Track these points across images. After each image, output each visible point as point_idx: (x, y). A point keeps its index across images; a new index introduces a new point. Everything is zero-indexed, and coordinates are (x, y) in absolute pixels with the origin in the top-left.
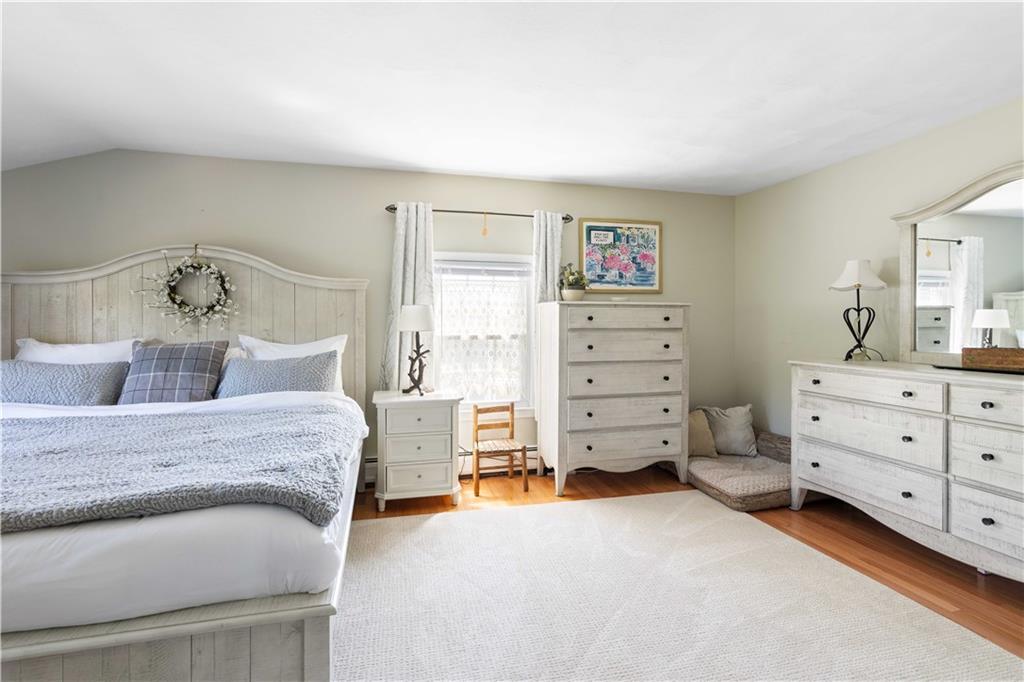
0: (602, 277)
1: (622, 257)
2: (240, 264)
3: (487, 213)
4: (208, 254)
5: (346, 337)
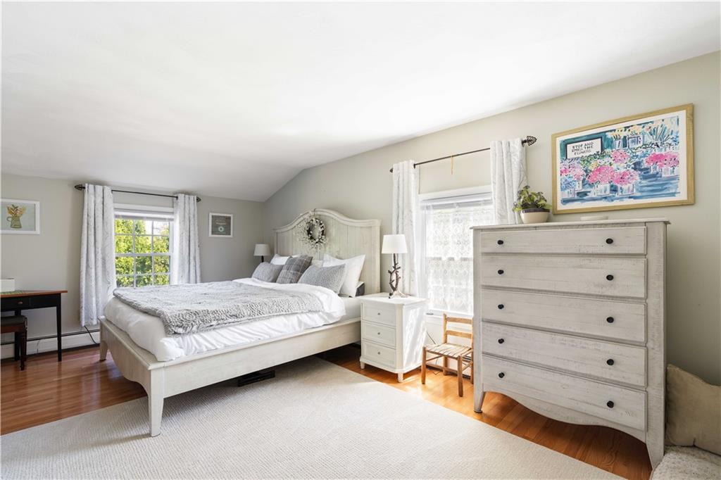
0: (585, 194)
1: (614, 166)
2: (329, 217)
3: (453, 156)
4: (319, 213)
5: (364, 256)
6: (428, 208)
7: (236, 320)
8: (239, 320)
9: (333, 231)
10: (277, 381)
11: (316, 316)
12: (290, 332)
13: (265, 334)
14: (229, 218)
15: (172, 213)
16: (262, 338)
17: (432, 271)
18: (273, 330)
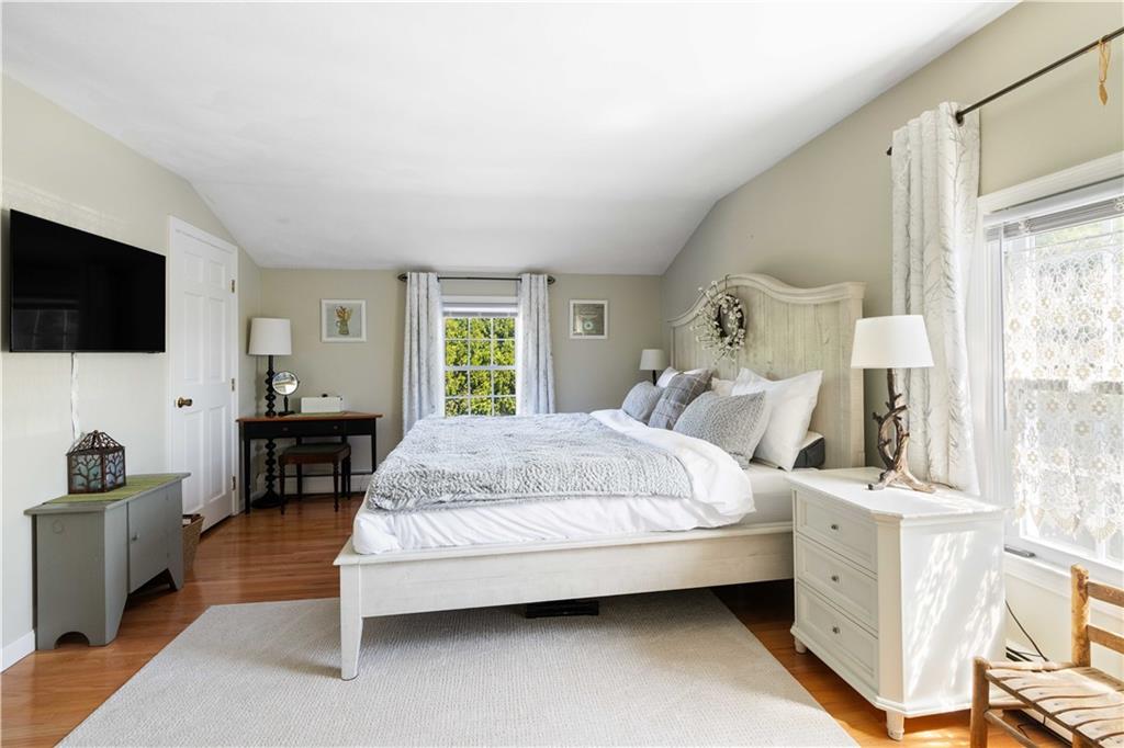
2: (753, 288)
3: (1105, 40)
4: (735, 283)
5: (821, 372)
6: (1009, 231)
7: (489, 496)
8: (495, 497)
9: (759, 319)
10: (599, 625)
11: (674, 506)
12: (611, 535)
13: (552, 530)
14: (602, 307)
15: (516, 305)
16: (548, 537)
17: (1031, 423)
18: (570, 523)
